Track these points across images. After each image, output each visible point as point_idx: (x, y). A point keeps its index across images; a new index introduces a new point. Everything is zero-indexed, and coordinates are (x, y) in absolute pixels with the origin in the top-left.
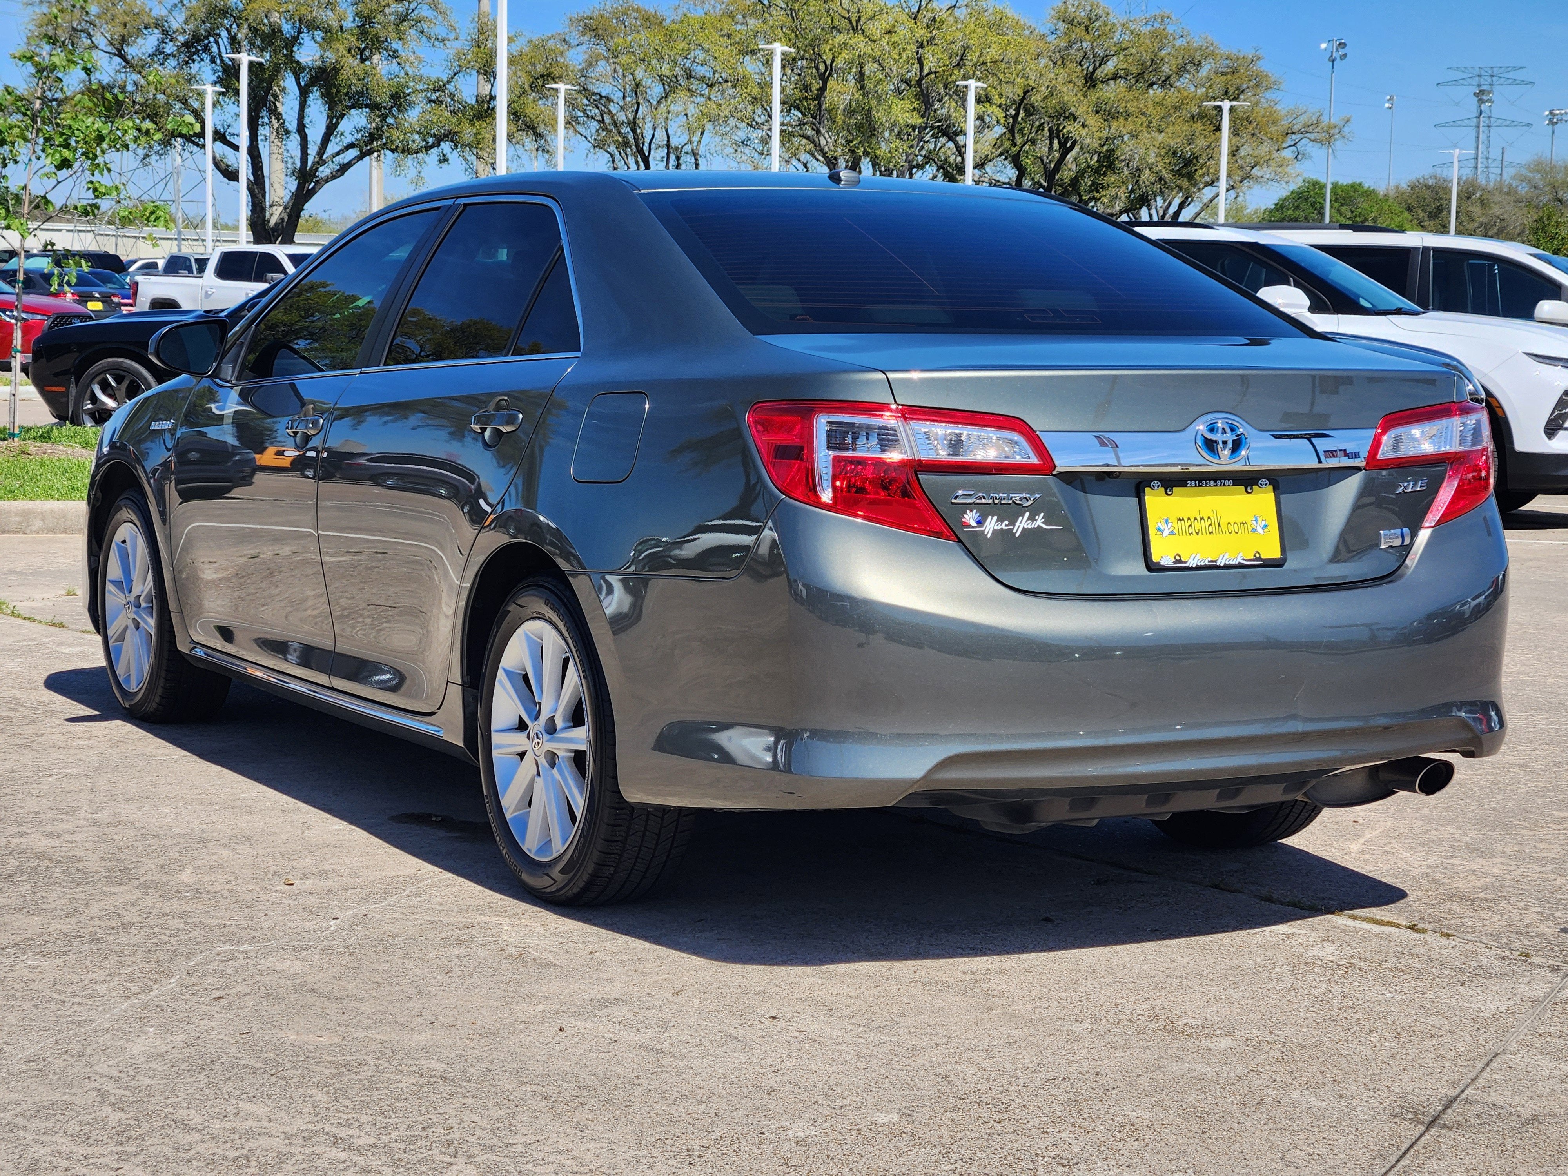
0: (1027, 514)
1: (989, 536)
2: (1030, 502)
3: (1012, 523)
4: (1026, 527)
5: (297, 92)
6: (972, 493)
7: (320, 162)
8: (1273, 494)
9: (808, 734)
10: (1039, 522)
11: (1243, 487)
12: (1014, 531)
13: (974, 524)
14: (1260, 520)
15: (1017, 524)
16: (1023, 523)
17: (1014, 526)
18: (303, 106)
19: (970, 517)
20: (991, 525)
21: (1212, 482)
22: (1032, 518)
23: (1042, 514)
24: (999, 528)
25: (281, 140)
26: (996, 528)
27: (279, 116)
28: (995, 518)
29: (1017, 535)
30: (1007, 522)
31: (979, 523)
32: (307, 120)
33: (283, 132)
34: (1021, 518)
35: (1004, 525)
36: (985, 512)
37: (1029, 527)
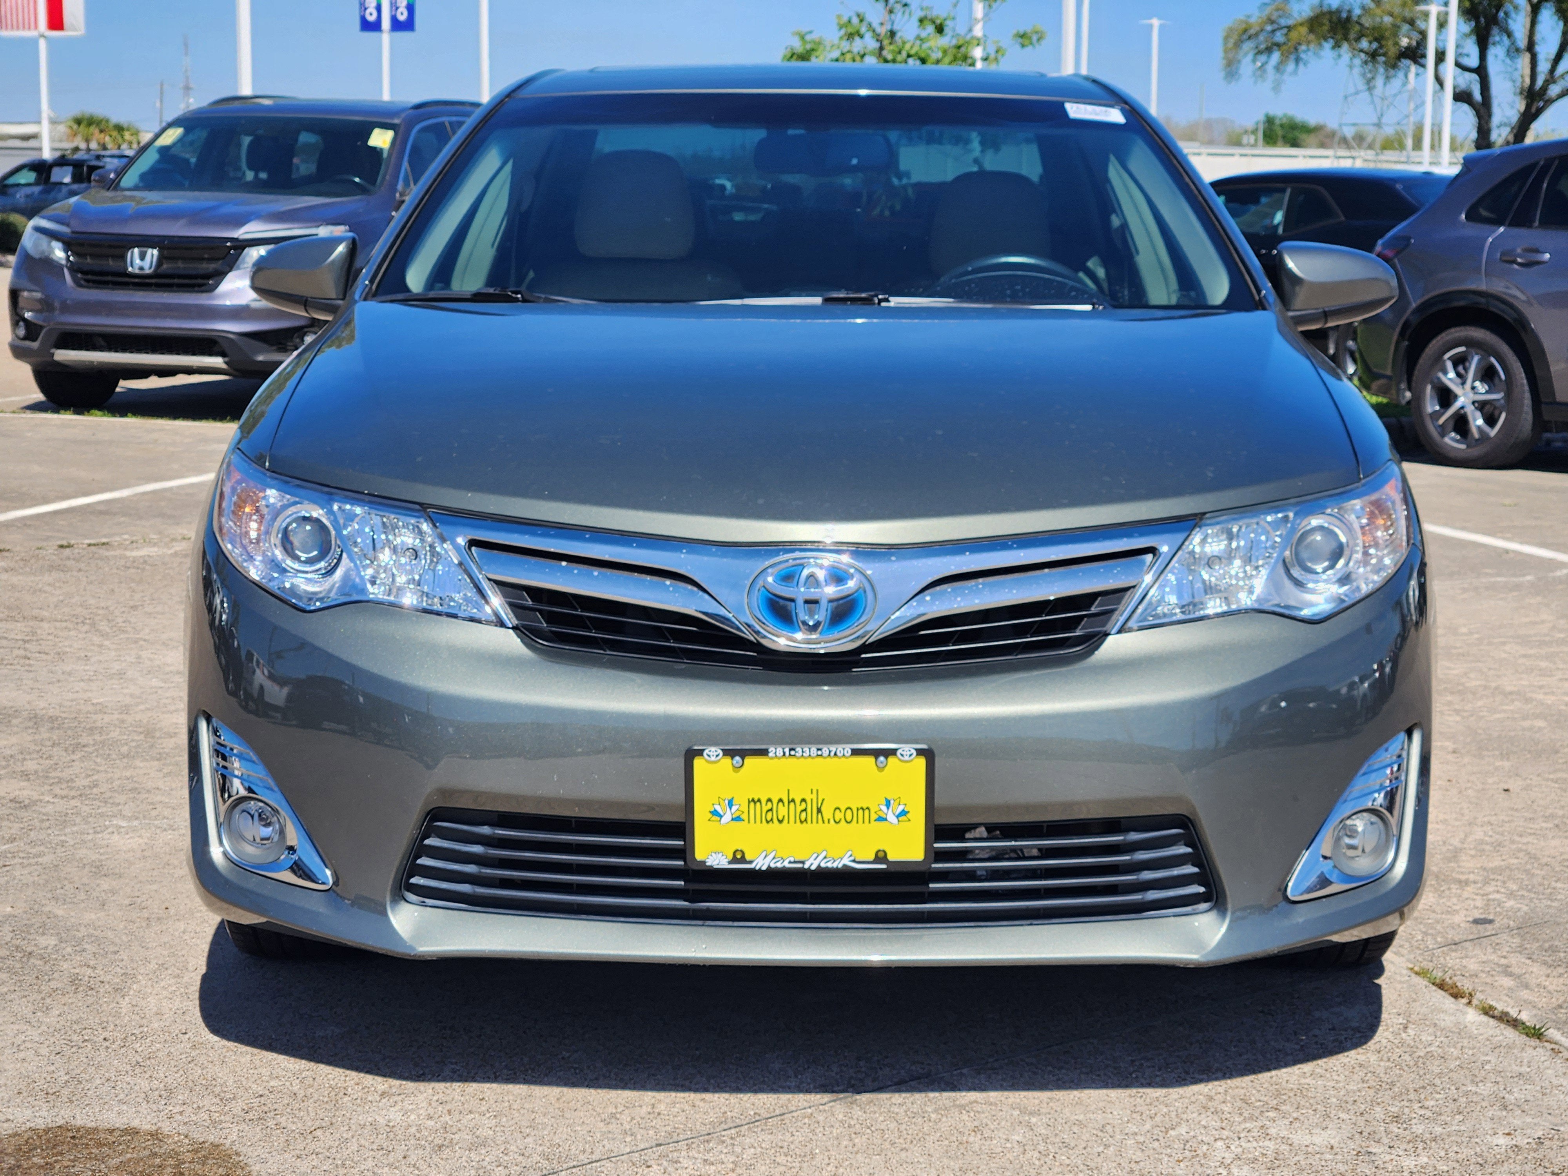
5: (1529, 9)
7: (1551, 78)
18: (1533, 23)
25: (1512, 58)
27: (1509, 35)
32: (1537, 37)
33: (1513, 51)
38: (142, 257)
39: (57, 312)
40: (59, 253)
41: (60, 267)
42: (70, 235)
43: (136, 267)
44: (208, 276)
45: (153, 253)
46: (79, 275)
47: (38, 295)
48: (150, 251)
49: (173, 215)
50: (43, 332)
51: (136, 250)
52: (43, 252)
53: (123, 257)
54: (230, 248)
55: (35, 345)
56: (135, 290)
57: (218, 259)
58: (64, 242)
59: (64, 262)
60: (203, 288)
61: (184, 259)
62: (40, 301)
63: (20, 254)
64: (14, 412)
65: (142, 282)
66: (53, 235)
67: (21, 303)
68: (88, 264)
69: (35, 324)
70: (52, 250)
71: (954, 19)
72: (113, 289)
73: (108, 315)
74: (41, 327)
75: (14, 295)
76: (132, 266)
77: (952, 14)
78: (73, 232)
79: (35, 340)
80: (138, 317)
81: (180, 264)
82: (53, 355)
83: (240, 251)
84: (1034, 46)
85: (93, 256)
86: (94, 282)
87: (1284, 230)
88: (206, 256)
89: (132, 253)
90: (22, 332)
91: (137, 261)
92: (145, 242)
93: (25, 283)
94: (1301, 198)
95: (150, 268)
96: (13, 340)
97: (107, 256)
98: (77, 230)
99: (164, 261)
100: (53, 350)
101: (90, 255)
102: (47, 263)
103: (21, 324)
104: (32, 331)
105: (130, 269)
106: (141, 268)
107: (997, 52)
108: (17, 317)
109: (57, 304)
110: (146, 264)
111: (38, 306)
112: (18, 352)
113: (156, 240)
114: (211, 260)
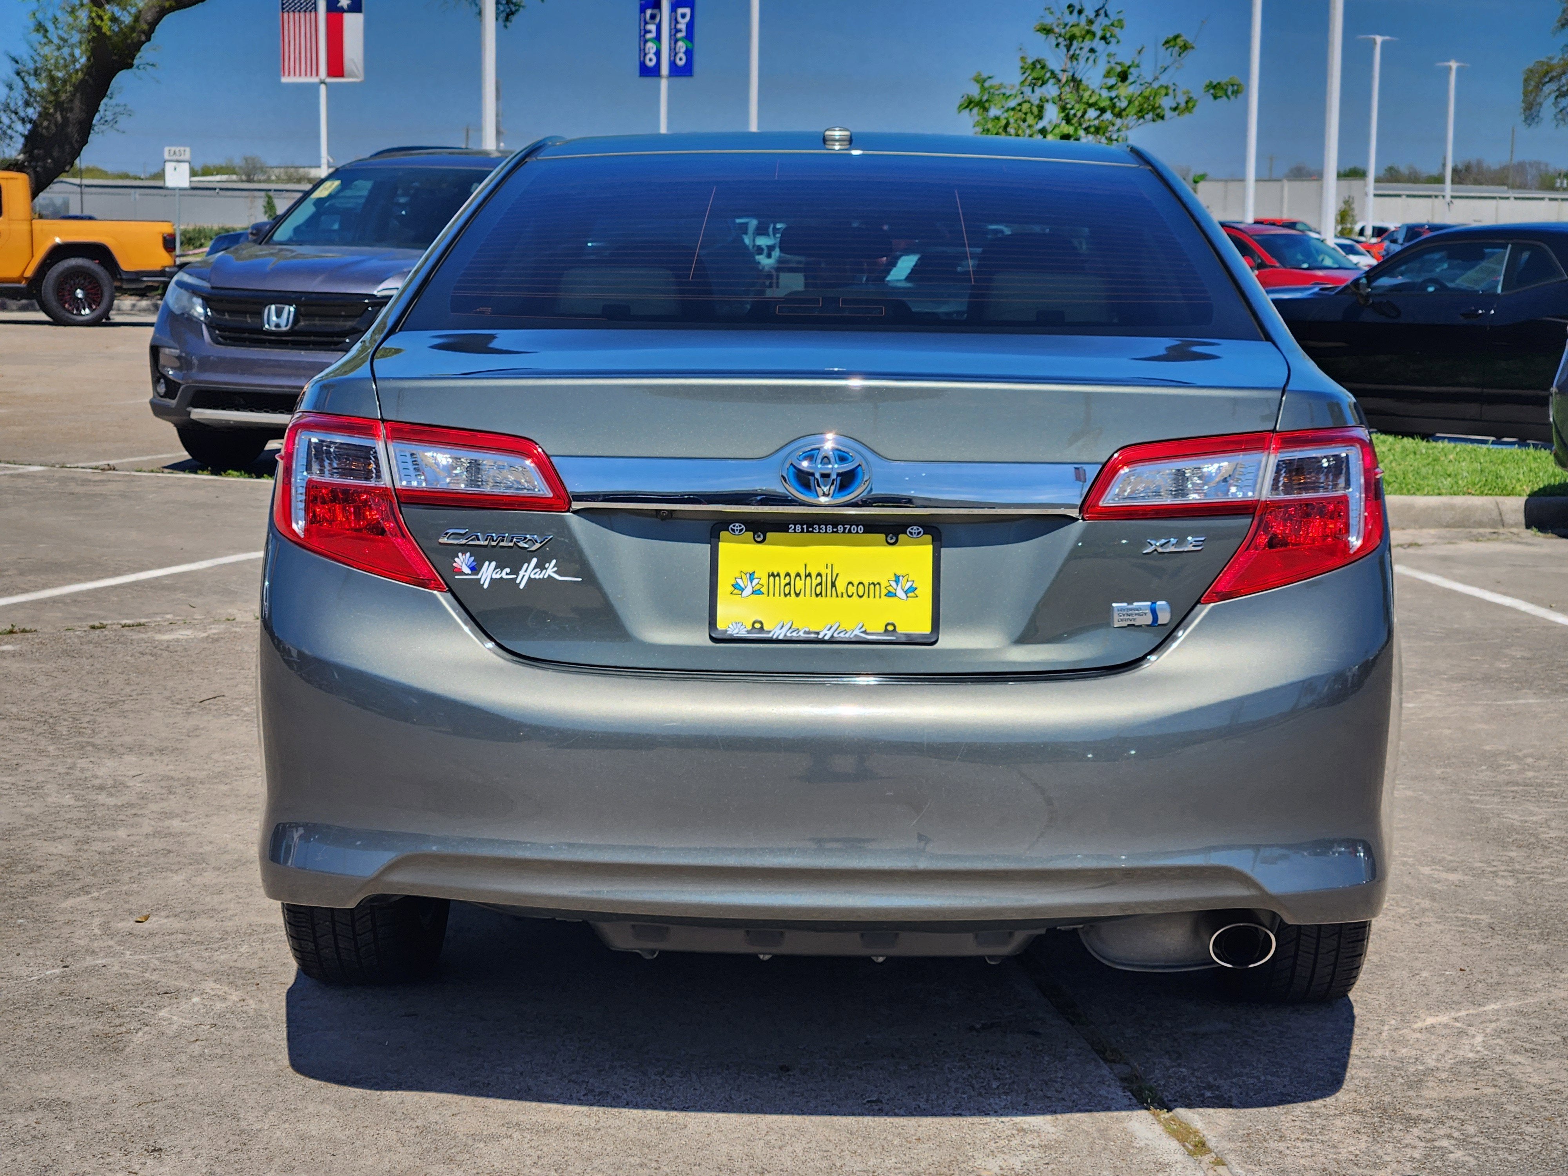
0: (534, 561)
1: (486, 586)
2: (538, 545)
3: (515, 571)
4: (532, 576)
6: (463, 532)
8: (931, 547)
9: (301, 831)
10: (551, 570)
11: (883, 536)
12: (518, 581)
13: (467, 570)
14: (903, 581)
15: (521, 573)
16: (528, 572)
17: (518, 575)
19: (463, 562)
20: (488, 573)
21: (830, 528)
22: (541, 566)
23: (554, 562)
24: (498, 576)
26: (494, 576)
28: (493, 564)
29: (522, 587)
30: (508, 570)
31: (475, 569)
34: (526, 565)
35: (505, 574)
36: (480, 556)
37: (537, 576)
38: (279, 314)
39: (194, 370)
40: (199, 310)
41: (198, 323)
42: (210, 290)
43: (273, 324)
44: (346, 334)
45: (290, 310)
46: (217, 332)
47: (176, 352)
48: (287, 307)
49: (312, 271)
50: (182, 387)
51: (273, 307)
52: (184, 308)
53: (260, 314)
54: (368, 305)
55: (173, 403)
56: (270, 348)
57: (356, 316)
58: (203, 298)
59: (202, 319)
60: (339, 346)
61: (322, 316)
62: (179, 358)
63: (162, 313)
64: (152, 471)
65: (278, 340)
66: (194, 291)
67: (162, 360)
68: (226, 320)
69: (174, 382)
70: (193, 306)
71: (1138, 66)
72: (249, 347)
73: (243, 373)
74: (180, 385)
75: (155, 351)
76: (269, 324)
77: (1136, 62)
78: (213, 288)
79: (174, 399)
80: (275, 375)
81: (317, 322)
82: (189, 413)
83: (378, 308)
84: (1228, 97)
85: (231, 312)
86: (230, 338)
87: (1502, 290)
88: (343, 313)
89: (269, 310)
90: (162, 389)
91: (274, 318)
92: (282, 298)
93: (166, 339)
94: (1526, 255)
95: (286, 326)
96: (154, 397)
97: (244, 313)
98: (215, 286)
99: (301, 318)
100: (189, 409)
101: (228, 312)
102: (188, 320)
103: (162, 381)
104: (172, 389)
105: (267, 326)
106: (278, 326)
107: (1187, 102)
108: (158, 376)
109: (195, 361)
110: (283, 321)
111: (178, 364)
112: (159, 410)
113: (293, 296)
114: (347, 317)
